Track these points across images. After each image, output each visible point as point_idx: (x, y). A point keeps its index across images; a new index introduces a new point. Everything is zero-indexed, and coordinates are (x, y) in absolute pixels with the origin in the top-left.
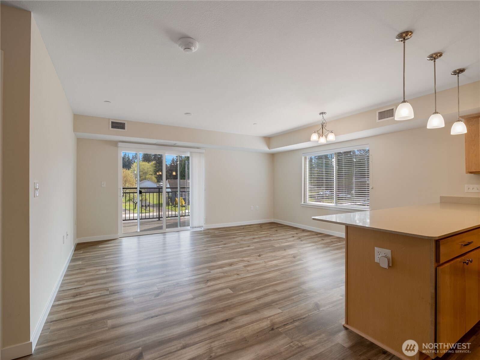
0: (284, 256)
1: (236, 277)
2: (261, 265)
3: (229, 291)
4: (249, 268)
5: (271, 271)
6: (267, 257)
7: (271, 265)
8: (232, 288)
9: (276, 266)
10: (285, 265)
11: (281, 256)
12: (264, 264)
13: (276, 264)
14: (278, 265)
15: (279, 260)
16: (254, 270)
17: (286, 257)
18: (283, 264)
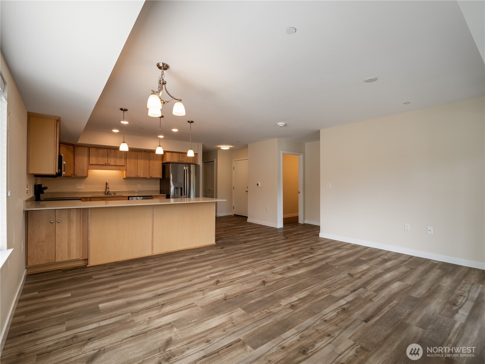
0: (231, 283)
1: (276, 259)
2: (258, 269)
3: (273, 251)
4: (269, 266)
5: (247, 264)
6: (253, 281)
7: (247, 270)
8: (273, 253)
9: (242, 270)
10: (233, 271)
11: (235, 284)
12: (255, 270)
13: (243, 271)
14: (240, 271)
15: (238, 278)
16: (263, 265)
17: (228, 282)
18: (235, 272)
